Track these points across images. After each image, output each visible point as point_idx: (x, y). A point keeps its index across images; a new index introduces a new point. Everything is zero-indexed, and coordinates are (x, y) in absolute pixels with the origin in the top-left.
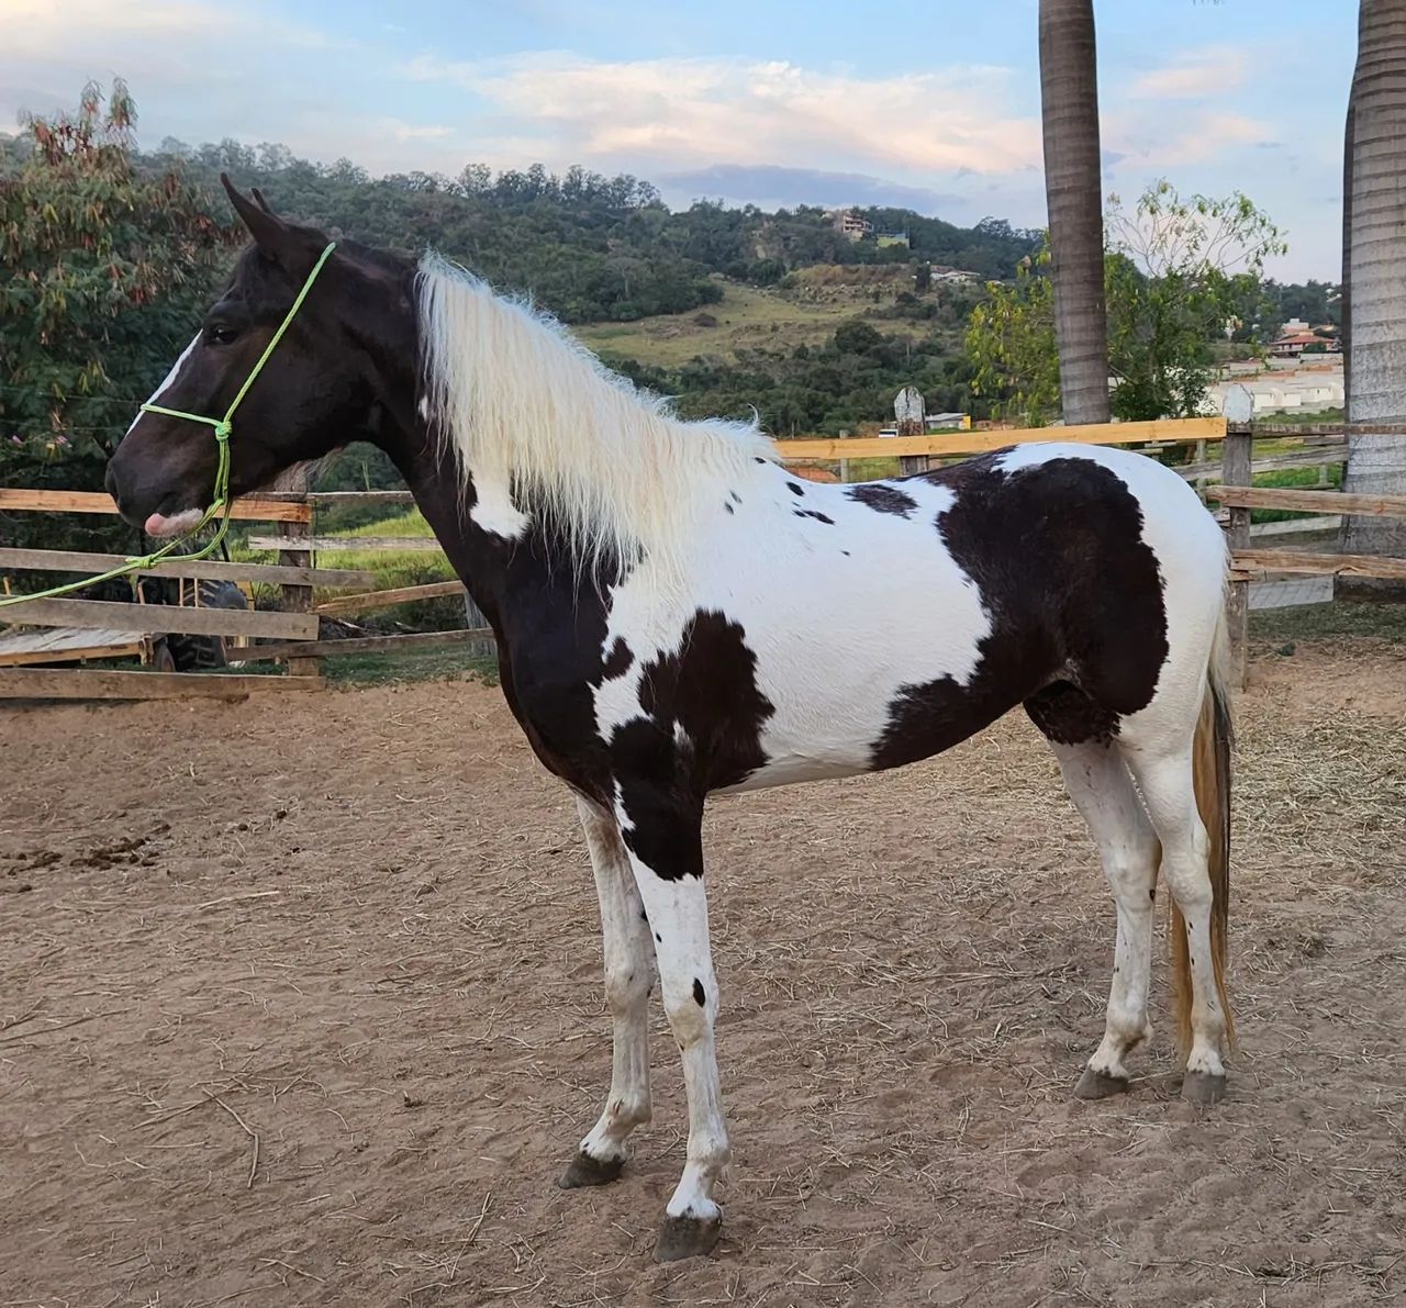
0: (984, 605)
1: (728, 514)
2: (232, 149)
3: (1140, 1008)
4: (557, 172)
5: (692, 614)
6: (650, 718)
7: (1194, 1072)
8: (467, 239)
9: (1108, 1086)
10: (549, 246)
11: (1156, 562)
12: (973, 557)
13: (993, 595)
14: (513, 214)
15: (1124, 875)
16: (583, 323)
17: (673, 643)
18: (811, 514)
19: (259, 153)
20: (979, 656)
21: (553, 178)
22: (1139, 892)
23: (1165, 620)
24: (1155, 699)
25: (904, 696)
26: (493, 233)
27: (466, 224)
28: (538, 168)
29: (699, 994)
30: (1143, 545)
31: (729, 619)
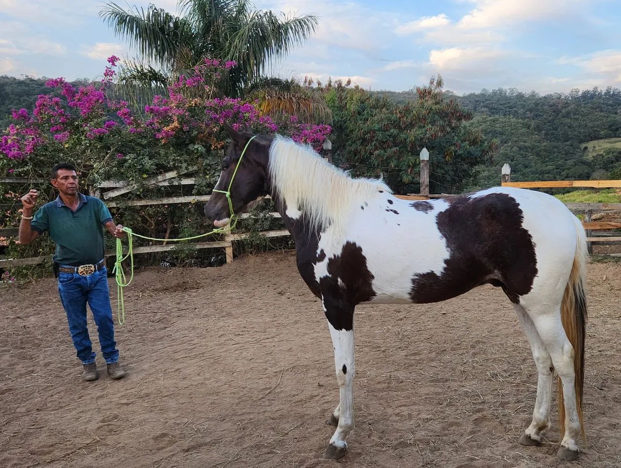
0: (447, 247)
1: (362, 210)
2: (501, 90)
3: (545, 414)
4: (603, 89)
5: (345, 243)
6: (330, 276)
7: (562, 446)
8: (569, 113)
9: (530, 442)
10: (597, 113)
11: (530, 236)
12: (446, 229)
13: (451, 243)
14: (586, 104)
15: (538, 359)
16: (606, 138)
17: (339, 252)
18: (392, 210)
19: (508, 91)
20: (445, 266)
21: (601, 91)
22: (544, 367)
23: (536, 259)
24: (532, 291)
25: (416, 277)
26: (578, 111)
27: (569, 108)
28: (596, 88)
29: (344, 369)
30: (523, 229)
31: (357, 245)
